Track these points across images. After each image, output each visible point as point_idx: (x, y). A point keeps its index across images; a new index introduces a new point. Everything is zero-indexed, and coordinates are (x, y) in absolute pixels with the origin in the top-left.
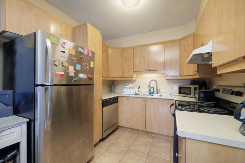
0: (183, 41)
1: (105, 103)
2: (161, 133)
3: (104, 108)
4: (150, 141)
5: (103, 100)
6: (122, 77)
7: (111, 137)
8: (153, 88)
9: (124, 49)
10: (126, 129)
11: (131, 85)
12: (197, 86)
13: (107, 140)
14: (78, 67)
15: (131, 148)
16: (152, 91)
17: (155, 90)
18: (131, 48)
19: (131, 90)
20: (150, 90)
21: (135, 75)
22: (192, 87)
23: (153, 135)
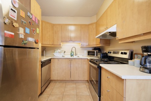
0: (90, 26)
1: (43, 64)
2: (80, 79)
3: (42, 68)
4: (74, 86)
5: (42, 62)
6: (53, 45)
7: (47, 90)
8: (73, 52)
9: (54, 25)
10: (56, 81)
11: (59, 51)
12: (98, 51)
13: (44, 93)
14: (28, 31)
15: (64, 94)
16: (72, 54)
17: (74, 54)
18: (59, 25)
19: (60, 54)
20: (71, 54)
21: (62, 44)
22: (95, 51)
23: (75, 82)
